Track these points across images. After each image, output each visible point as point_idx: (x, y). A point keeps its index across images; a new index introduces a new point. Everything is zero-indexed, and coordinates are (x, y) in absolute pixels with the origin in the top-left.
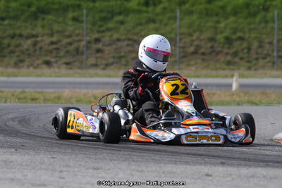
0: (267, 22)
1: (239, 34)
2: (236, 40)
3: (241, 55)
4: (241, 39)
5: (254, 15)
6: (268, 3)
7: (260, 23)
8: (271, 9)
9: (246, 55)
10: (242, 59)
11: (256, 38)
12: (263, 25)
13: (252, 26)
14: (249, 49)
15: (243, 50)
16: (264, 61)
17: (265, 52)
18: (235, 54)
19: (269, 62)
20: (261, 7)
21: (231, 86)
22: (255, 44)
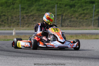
0: (14, 9)
1: (4, 14)
2: (2, 16)
3: (5, 21)
4: (4, 15)
5: (9, 6)
6: (14, 2)
7: (11, 9)
8: (15, 4)
9: (6, 22)
10: (5, 23)
11: (10, 15)
12: (13, 10)
13: (9, 11)
14: (8, 19)
15: (5, 20)
16: (14, 24)
17: (14, 20)
18: (2, 21)
19: (15, 24)
20: (11, 3)
21: (12, 33)
22: (10, 17)
